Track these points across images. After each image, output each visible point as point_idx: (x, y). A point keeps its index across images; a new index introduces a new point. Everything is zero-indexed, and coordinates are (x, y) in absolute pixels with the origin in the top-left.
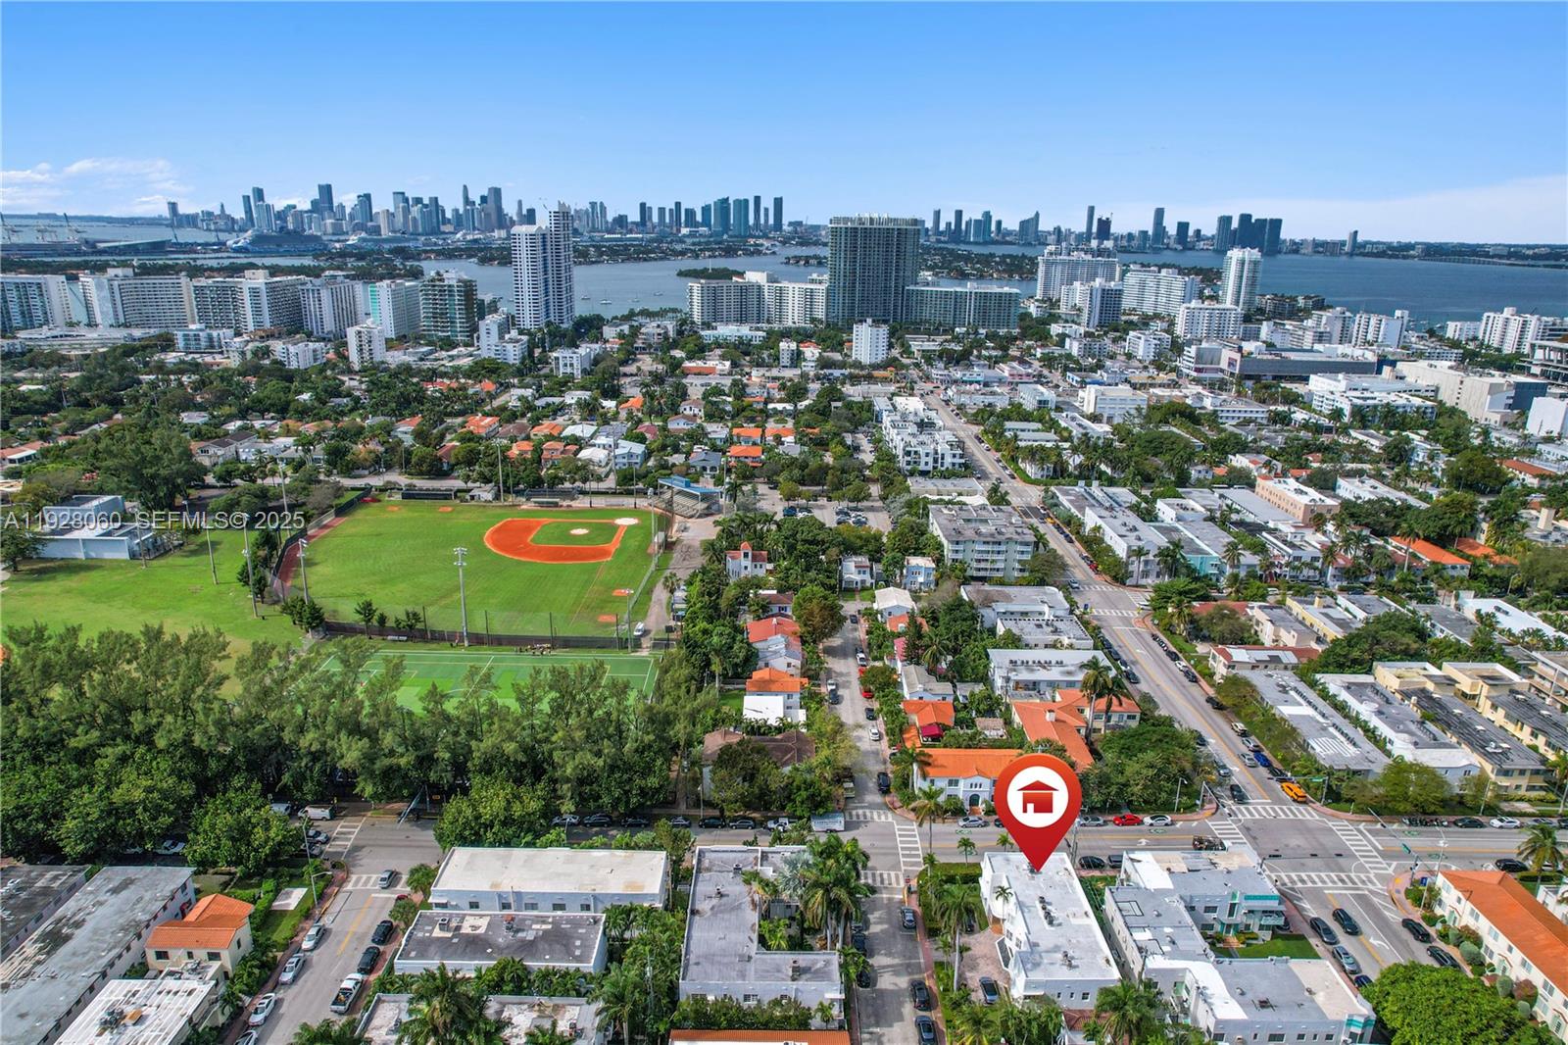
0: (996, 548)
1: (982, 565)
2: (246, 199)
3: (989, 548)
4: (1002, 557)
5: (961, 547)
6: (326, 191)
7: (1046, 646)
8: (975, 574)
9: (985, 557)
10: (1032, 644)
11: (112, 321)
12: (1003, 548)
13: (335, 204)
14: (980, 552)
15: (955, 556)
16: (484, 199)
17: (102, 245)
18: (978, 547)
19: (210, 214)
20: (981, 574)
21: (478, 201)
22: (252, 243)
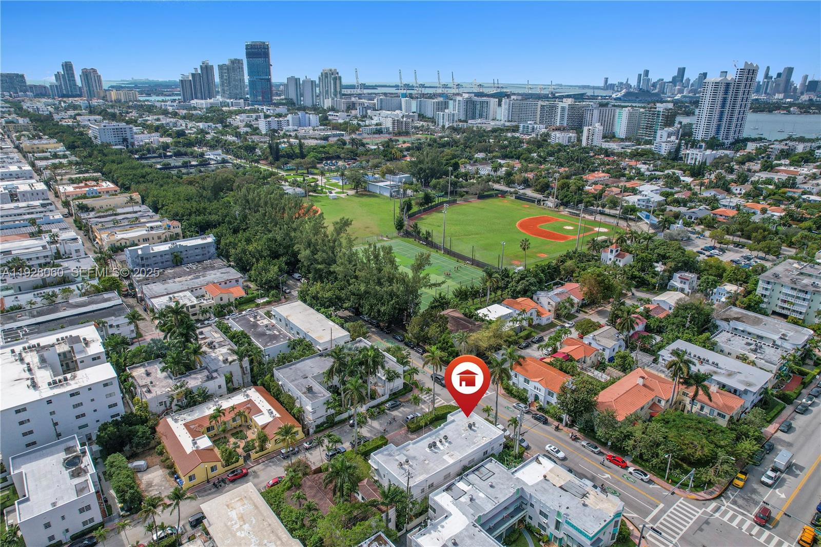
0: (802, 295)
1: (786, 306)
2: (640, 75)
3: (794, 293)
4: (806, 303)
5: (769, 287)
6: (682, 71)
7: (738, 357)
8: (778, 310)
9: (789, 299)
10: (727, 351)
11: (506, 119)
12: (808, 297)
13: (685, 78)
14: (786, 294)
15: (764, 292)
16: (779, 75)
17: (557, 95)
18: (784, 290)
19: (622, 83)
20: (784, 312)
21: (775, 76)
22: (624, 96)
